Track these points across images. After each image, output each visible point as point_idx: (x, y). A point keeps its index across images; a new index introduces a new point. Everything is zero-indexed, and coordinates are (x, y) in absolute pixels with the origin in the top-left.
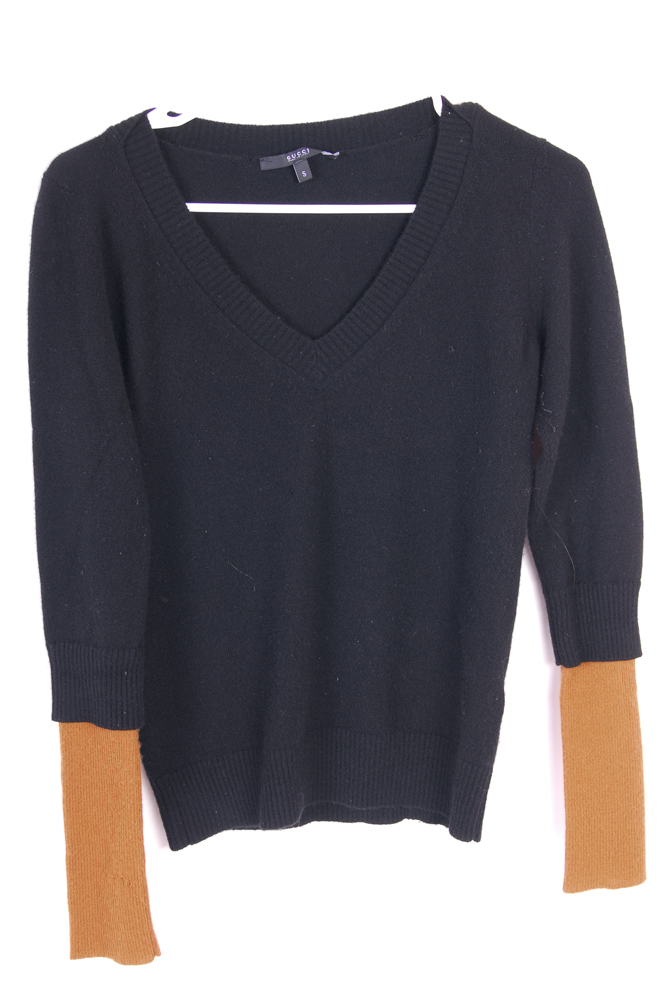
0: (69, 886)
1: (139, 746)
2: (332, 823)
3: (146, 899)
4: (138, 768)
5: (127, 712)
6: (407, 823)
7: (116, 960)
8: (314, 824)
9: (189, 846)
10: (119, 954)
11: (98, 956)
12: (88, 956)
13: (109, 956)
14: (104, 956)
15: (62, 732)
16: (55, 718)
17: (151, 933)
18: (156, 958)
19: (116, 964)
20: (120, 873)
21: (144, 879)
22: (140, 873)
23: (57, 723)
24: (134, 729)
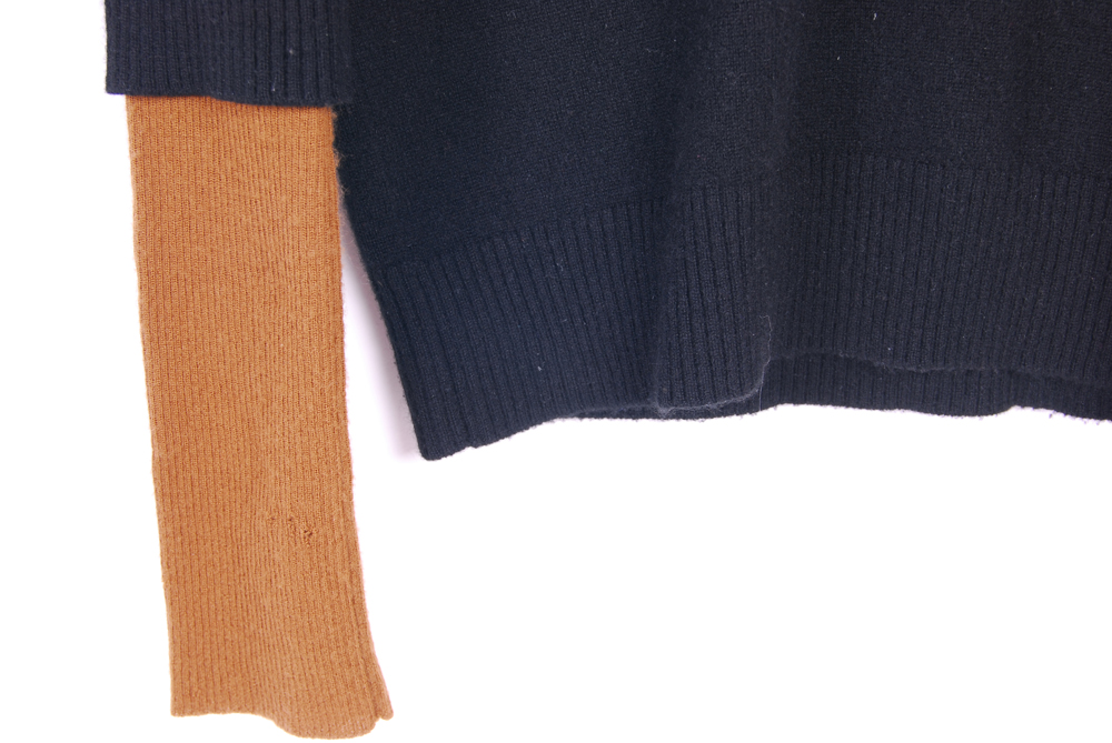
0: (165, 537)
1: (336, 163)
2: (829, 409)
3: (355, 575)
4: (330, 217)
5: (300, 49)
6: (1021, 420)
7: (281, 722)
8: (786, 410)
9: (469, 451)
10: (287, 710)
11: (240, 709)
12: (216, 710)
13: (265, 711)
14: (253, 711)
15: (135, 120)
16: (114, 85)
17: (369, 661)
18: (380, 722)
19: (281, 731)
20: (285, 505)
21: (349, 524)
22: (337, 509)
23: (120, 101)
24: (318, 104)
